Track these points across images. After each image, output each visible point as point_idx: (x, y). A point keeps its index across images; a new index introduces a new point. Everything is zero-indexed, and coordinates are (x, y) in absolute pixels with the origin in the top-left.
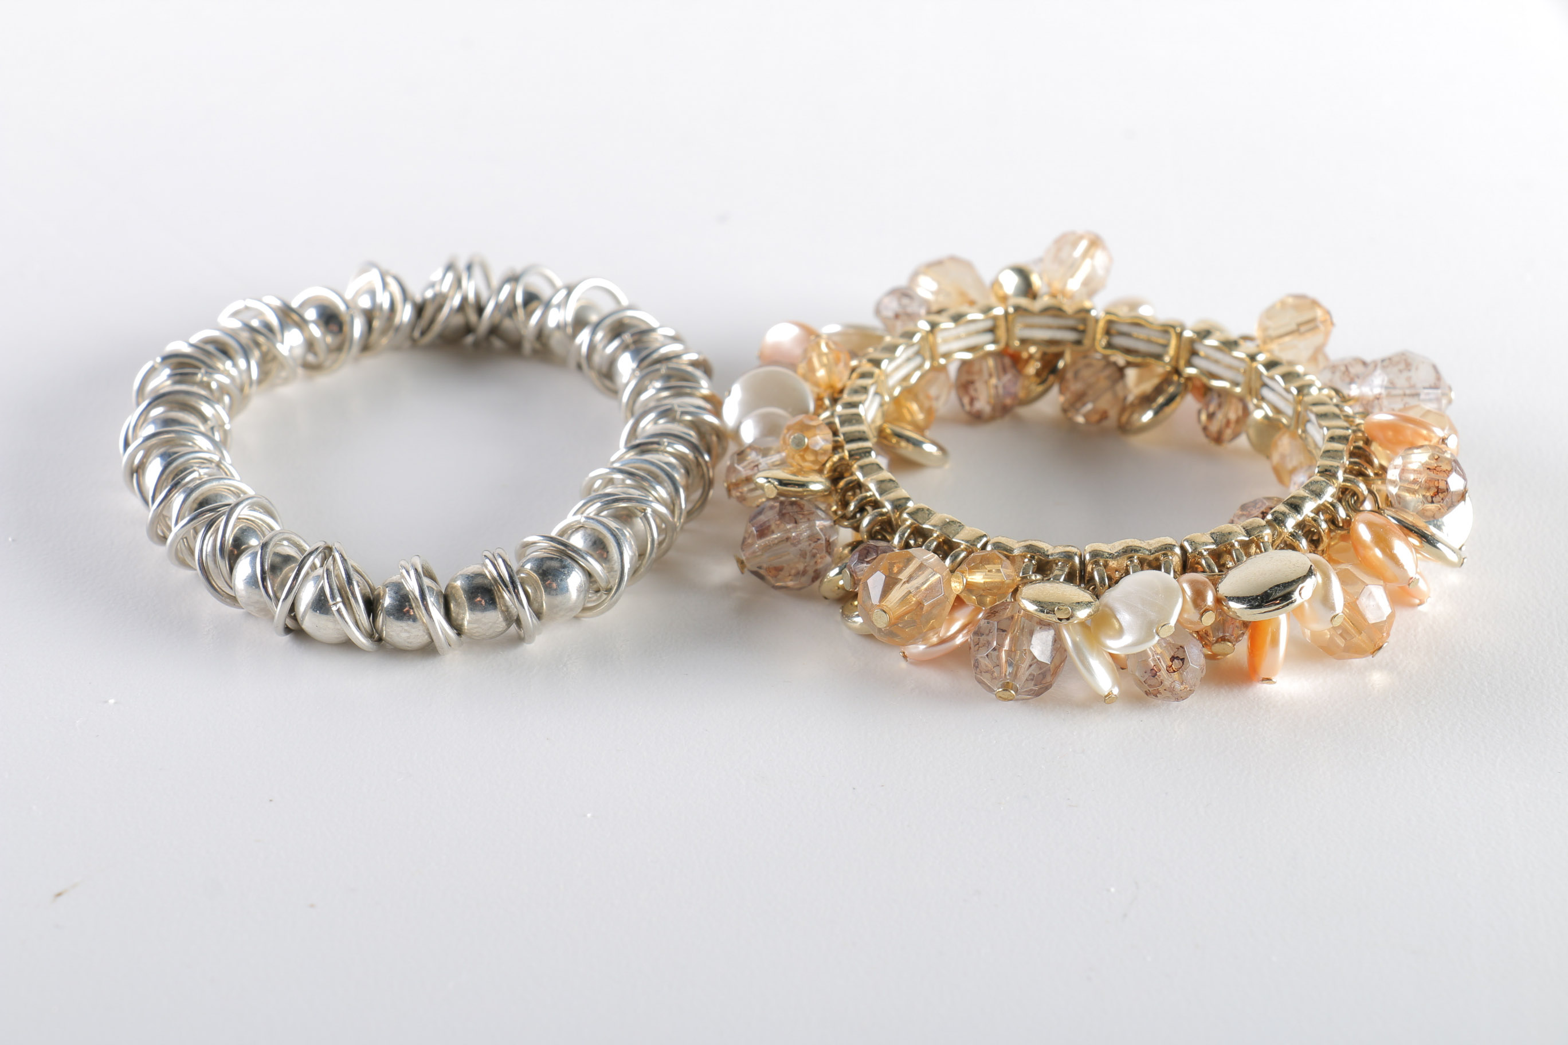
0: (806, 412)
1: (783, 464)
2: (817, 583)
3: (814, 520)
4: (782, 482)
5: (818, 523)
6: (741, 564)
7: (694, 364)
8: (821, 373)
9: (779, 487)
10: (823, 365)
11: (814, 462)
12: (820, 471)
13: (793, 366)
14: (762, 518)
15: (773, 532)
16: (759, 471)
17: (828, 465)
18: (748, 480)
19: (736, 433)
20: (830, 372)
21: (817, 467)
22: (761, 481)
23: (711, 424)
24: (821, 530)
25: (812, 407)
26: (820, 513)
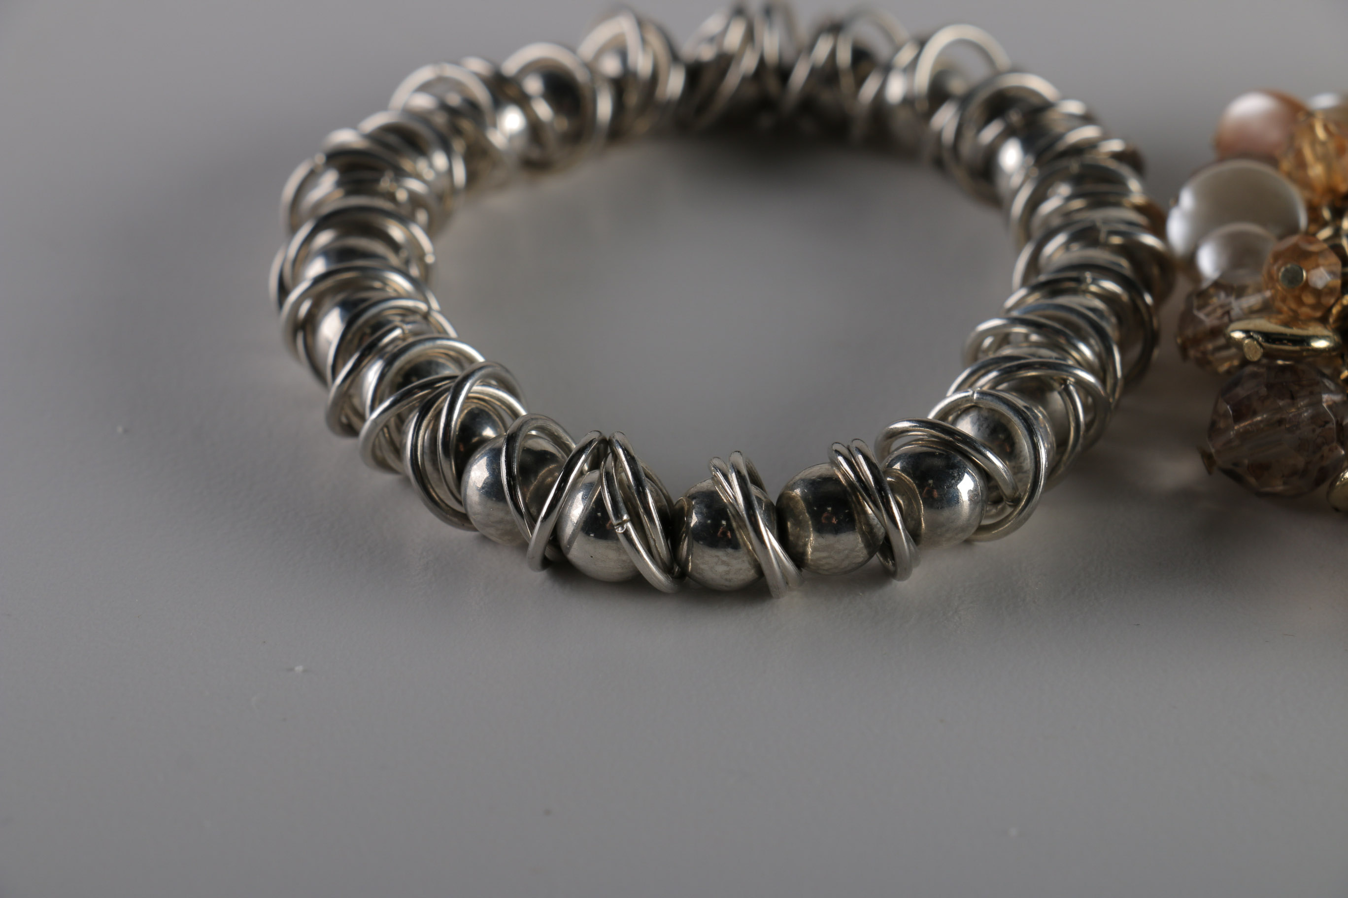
0: (1293, 229)
1: (1266, 309)
2: (1324, 487)
3: (1320, 394)
4: (1269, 337)
5: (1325, 397)
6: (1208, 459)
7: (1118, 156)
8: (1316, 171)
9: (1265, 344)
10: (1319, 159)
11: (1314, 307)
12: (1323, 320)
13: (1272, 160)
14: (1241, 392)
15: (1255, 413)
16: (1231, 321)
17: (1335, 311)
18: (1218, 332)
19: (1190, 261)
20: (1329, 169)
21: (1318, 314)
22: (1238, 335)
23: (1150, 249)
24: (1329, 407)
25: (1303, 220)
26: (1328, 383)
